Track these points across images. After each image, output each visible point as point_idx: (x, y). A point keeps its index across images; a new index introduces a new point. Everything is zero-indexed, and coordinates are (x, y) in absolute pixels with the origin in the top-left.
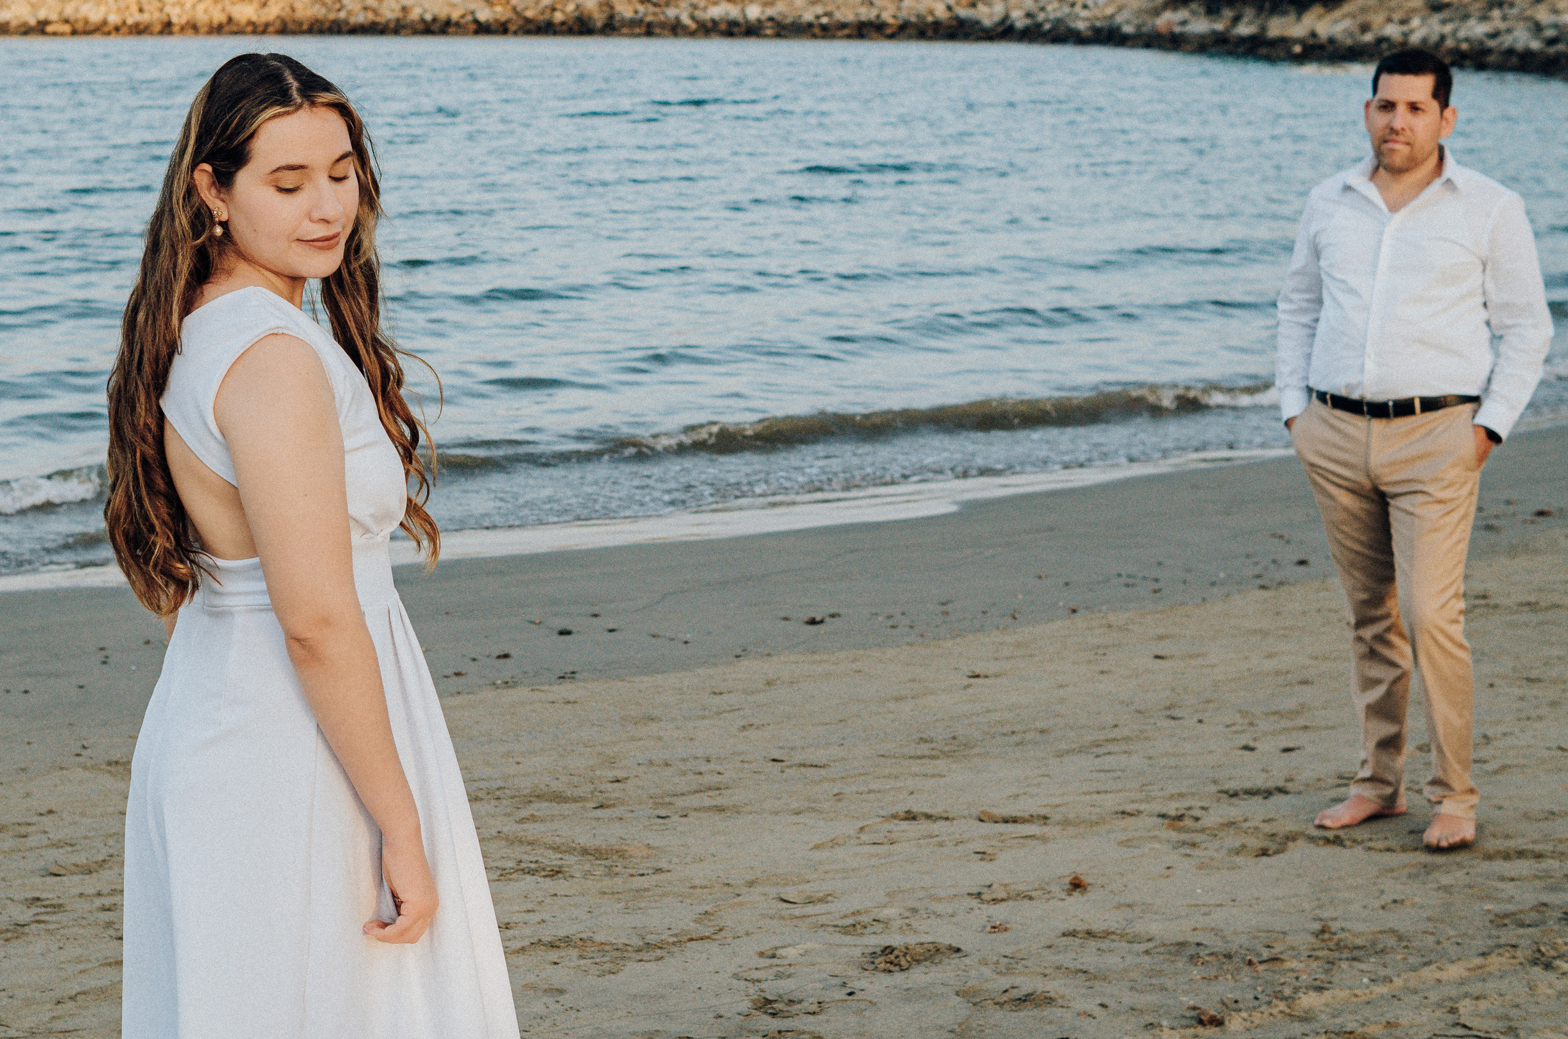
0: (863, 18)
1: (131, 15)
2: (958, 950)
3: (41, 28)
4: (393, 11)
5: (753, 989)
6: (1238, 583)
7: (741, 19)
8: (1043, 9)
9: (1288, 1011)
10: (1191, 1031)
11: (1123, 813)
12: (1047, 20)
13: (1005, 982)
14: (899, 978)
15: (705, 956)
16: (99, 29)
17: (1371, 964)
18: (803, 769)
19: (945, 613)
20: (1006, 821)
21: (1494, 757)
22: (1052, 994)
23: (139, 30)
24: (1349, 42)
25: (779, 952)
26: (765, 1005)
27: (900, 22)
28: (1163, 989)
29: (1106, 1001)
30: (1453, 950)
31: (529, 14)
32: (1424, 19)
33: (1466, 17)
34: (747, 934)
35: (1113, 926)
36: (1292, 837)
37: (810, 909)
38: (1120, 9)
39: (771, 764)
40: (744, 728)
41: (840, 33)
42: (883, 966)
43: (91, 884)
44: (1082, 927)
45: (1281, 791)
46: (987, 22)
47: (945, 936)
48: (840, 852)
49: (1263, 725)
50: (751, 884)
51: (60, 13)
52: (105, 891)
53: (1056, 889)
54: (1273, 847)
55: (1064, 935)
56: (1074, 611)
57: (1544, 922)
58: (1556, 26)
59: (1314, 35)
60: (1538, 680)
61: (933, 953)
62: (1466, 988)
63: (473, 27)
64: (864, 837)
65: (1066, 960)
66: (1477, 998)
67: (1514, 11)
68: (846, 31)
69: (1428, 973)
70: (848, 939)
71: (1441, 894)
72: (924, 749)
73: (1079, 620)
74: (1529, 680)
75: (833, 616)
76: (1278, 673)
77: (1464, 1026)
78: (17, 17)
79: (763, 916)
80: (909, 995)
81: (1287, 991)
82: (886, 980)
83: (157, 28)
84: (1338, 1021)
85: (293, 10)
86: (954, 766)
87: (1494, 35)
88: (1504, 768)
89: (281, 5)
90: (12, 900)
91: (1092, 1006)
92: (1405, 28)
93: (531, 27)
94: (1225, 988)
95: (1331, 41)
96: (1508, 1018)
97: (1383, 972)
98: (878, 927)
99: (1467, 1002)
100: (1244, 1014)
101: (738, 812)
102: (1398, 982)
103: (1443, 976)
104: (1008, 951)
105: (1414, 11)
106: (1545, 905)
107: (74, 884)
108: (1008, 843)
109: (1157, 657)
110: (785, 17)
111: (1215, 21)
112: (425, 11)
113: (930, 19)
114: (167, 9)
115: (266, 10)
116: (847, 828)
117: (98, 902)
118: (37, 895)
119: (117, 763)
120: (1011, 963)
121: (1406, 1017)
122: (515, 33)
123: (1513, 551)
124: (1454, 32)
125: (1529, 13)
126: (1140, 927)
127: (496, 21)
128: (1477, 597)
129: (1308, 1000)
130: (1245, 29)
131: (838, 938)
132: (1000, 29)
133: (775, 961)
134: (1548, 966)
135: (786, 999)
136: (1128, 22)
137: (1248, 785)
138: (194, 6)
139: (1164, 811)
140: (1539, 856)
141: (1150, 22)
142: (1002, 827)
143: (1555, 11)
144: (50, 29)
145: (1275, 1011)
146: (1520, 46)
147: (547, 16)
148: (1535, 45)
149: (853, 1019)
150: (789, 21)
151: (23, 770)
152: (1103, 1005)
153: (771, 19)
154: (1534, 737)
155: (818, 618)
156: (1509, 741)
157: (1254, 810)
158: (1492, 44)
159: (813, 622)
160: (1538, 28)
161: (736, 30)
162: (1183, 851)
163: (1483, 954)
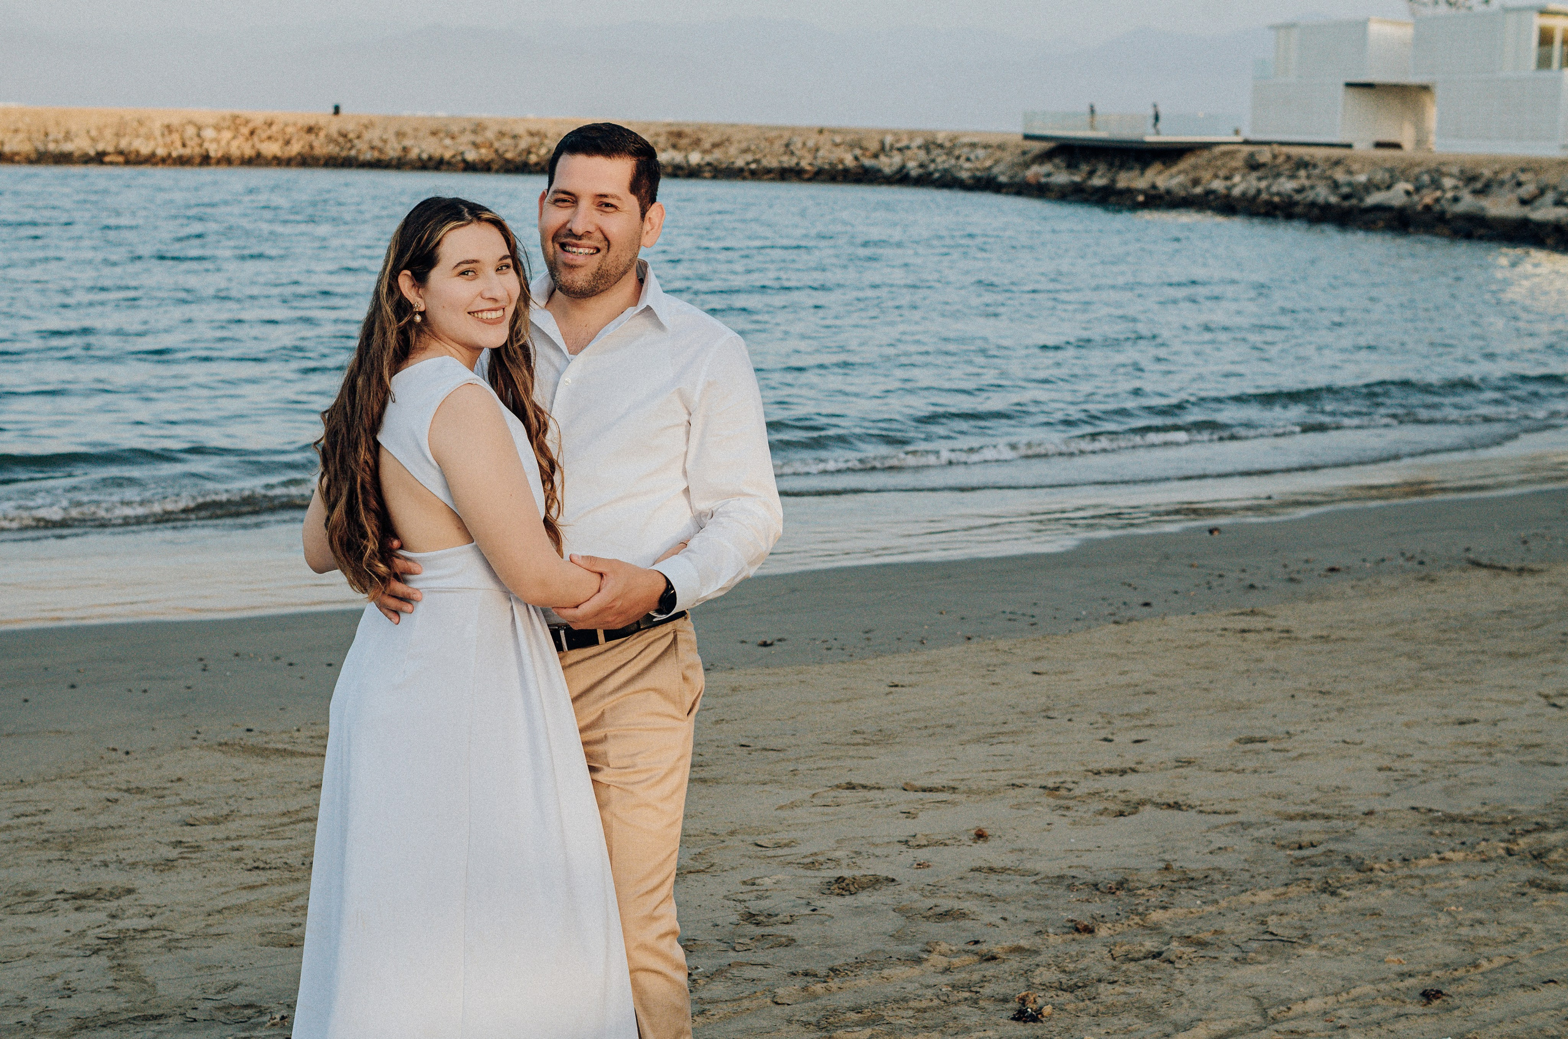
0: (786, 165)
1: (176, 149)
2: (893, 880)
3: (99, 159)
4: (394, 150)
5: (740, 907)
6: (1097, 619)
7: (684, 164)
8: (933, 161)
9: (1141, 923)
10: (1070, 936)
11: (1013, 785)
12: (936, 170)
13: (930, 902)
14: (849, 900)
15: (701, 884)
16: (150, 160)
17: (1203, 891)
18: (766, 753)
19: (868, 639)
20: (924, 790)
21: (1294, 748)
22: (967, 912)
23: (183, 161)
24: (1183, 193)
25: (758, 881)
26: (750, 917)
27: (816, 169)
28: (1047, 907)
29: (1006, 915)
30: (1263, 882)
31: (509, 155)
32: (1244, 176)
33: (1278, 175)
34: (733, 868)
35: (1009, 864)
36: (1142, 803)
37: (780, 852)
38: (997, 162)
39: (739, 748)
40: (717, 722)
41: (765, 177)
42: (837, 891)
43: (220, 832)
44: (983, 864)
45: (1133, 770)
46: (887, 170)
47: (882, 870)
48: (798, 811)
49: (1118, 722)
50: (732, 833)
51: (116, 148)
52: (233, 836)
53: (965, 838)
54: (1128, 810)
55: (972, 870)
56: (969, 639)
57: (1332, 863)
58: (1350, 184)
59: (1154, 187)
60: (1329, 693)
61: (875, 882)
62: (1273, 908)
63: (461, 165)
64: (816, 801)
65: (974, 887)
66: (1281, 915)
67: (1317, 171)
68: (772, 175)
69: (1245, 898)
70: (809, 873)
71: (1254, 844)
72: (858, 739)
73: (973, 646)
74: (1321, 692)
75: (780, 640)
76: (1128, 685)
77: (1272, 933)
78: (79, 149)
79: (744, 856)
80: (858, 911)
81: (1141, 909)
82: (840, 901)
83: (198, 160)
84: (1179, 929)
85: (311, 147)
86: (882, 751)
87: (1300, 190)
88: (1301, 756)
89: (301, 143)
90: (160, 843)
91: (995, 918)
92: (1228, 183)
93: (511, 166)
94: (1097, 907)
95: (1168, 192)
96: (1302, 927)
97: (1211, 897)
98: (831, 865)
99: (1274, 917)
100: (1109, 925)
101: (718, 783)
102: (1223, 904)
103: (1256, 899)
104: (931, 881)
105: (1236, 169)
106: (1331, 851)
107: (206, 832)
108: (927, 806)
109: (1035, 673)
110: (721, 163)
111: (1072, 174)
112: (422, 151)
113: (840, 167)
114: (206, 145)
115: (288, 148)
116: (804, 794)
117: (229, 844)
118: (179, 839)
119: (226, 744)
120: (934, 889)
121: (1228, 927)
122: (497, 171)
123: (1310, 598)
124: (1268, 187)
125: (1328, 173)
126: (1029, 865)
127: (482, 161)
128: (1282, 631)
129: (1156, 916)
130: (1098, 181)
131: (801, 872)
132: (898, 176)
133: (755, 887)
134: (1333, 894)
135: (765, 913)
136: (1003, 173)
137: (1107, 766)
138: (228, 143)
139: (1044, 784)
140: (1328, 818)
141: (1021, 175)
142: (920, 795)
143: (1350, 172)
144: (107, 159)
145: (1131, 923)
146: (1321, 200)
147: (523, 158)
148: (1333, 199)
149: (816, 927)
150: (724, 166)
151: (153, 749)
152: (1004, 919)
153: (709, 164)
154: (1325, 733)
155: (769, 642)
156: (1306, 736)
157: (1114, 783)
158: (1297, 197)
159: (765, 644)
160: (1336, 185)
161: (679, 172)
162: (1060, 812)
163: (1286, 885)
